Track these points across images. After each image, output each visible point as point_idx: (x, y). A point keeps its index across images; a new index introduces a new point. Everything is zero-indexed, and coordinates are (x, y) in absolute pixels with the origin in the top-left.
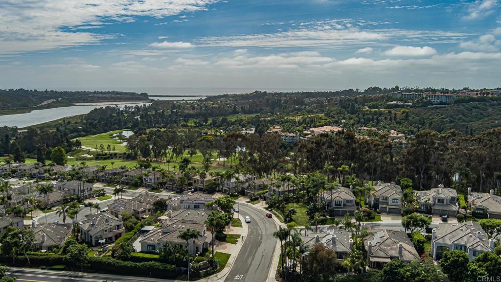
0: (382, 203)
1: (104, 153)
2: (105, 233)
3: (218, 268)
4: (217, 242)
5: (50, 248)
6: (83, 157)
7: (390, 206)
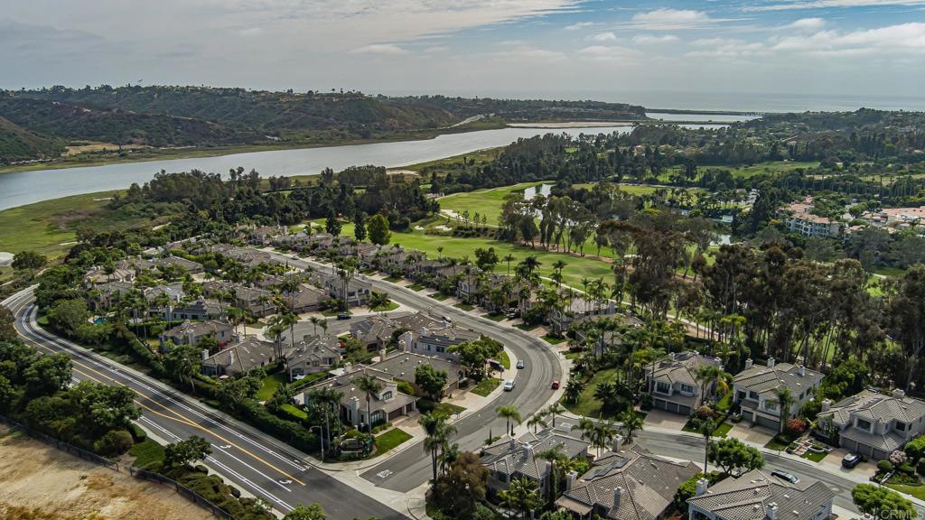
0: (748, 403)
1: (468, 226)
2: (308, 366)
3: (373, 453)
4: (413, 412)
6: (437, 230)
7: (760, 411)
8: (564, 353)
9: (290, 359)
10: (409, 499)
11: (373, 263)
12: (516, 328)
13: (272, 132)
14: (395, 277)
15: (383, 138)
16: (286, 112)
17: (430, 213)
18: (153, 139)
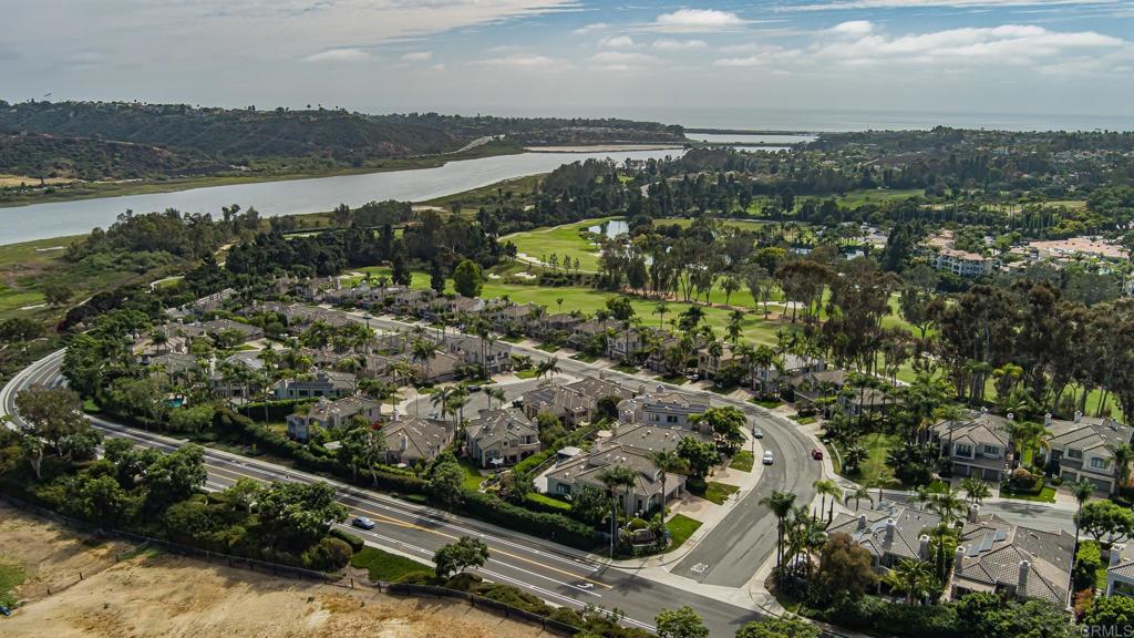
0: (1068, 463)
1: (557, 273)
2: (504, 447)
3: (670, 544)
4: (686, 495)
5: (412, 462)
6: (518, 278)
7: (1085, 471)
8: (794, 418)
10: (752, 595)
12: (710, 392)
13: (234, 160)
14: (514, 336)
15: (380, 166)
16: (250, 134)
17: (505, 258)
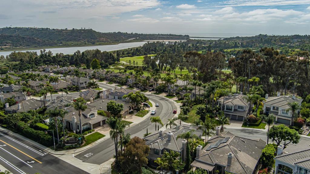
0: (272, 113)
1: (131, 66)
3: (83, 144)
4: (106, 125)
6: (119, 67)
7: (279, 116)
8: (176, 101)
9: (49, 106)
10: (102, 168)
11: (93, 75)
12: (153, 94)
13: (59, 42)
14: (101, 80)
15: (100, 44)
16: (65, 36)
17: (116, 62)
18: (14, 44)
